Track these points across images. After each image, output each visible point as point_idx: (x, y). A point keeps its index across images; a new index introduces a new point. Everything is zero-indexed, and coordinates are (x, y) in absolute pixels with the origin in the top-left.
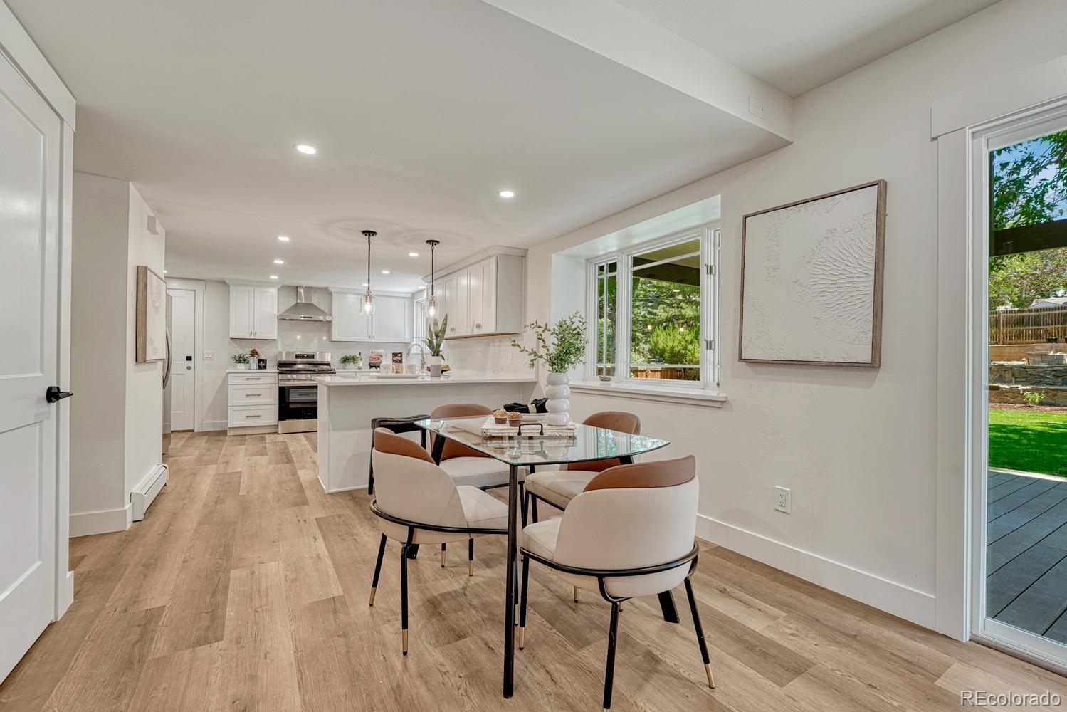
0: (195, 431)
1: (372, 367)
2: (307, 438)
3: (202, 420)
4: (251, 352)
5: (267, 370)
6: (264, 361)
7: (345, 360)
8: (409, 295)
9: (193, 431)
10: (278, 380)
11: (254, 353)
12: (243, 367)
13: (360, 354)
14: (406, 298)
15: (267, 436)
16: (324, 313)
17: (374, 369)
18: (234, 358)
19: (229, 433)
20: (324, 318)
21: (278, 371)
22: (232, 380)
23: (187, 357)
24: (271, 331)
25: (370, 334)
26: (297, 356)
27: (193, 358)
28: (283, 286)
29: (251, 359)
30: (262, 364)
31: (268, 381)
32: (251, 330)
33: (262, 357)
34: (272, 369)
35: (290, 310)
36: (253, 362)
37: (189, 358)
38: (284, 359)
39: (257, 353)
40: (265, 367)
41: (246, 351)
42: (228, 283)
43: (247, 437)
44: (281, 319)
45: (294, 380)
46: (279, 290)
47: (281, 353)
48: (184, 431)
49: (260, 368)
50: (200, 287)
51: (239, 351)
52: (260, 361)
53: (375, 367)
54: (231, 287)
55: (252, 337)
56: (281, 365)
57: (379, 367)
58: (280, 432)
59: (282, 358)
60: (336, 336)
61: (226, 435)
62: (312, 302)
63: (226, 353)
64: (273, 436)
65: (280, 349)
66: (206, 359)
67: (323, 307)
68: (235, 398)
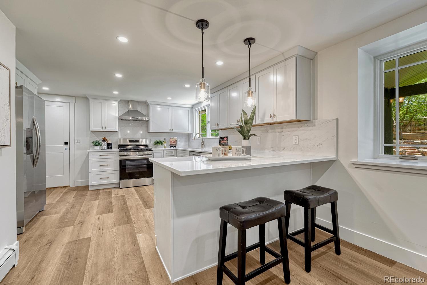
0: (71, 186)
1: (172, 146)
2: (137, 191)
3: (75, 180)
4: (103, 139)
5: (113, 150)
6: (111, 144)
7: (157, 143)
8: (191, 106)
9: (69, 186)
10: (119, 156)
11: (104, 140)
12: (99, 148)
13: (165, 139)
14: (189, 108)
15: (113, 190)
16: (144, 116)
17: (172, 148)
18: (93, 142)
19: (90, 189)
20: (145, 119)
21: (118, 150)
22: (91, 156)
23: (65, 143)
24: (115, 127)
25: (170, 128)
26: (130, 141)
27: (68, 143)
28: (121, 101)
29: (103, 143)
30: (109, 146)
31: (113, 156)
32: (103, 125)
33: (110, 142)
34: (115, 149)
35: (125, 114)
36: (104, 145)
37: (66, 143)
38: (122, 143)
39: (106, 140)
40: (111, 148)
41: (100, 139)
42: (88, 97)
43: (101, 191)
44: (120, 119)
45: (128, 155)
46: (119, 103)
47: (120, 139)
48: (64, 187)
49: (108, 148)
50: (72, 101)
51: (96, 138)
52: (108, 144)
53: (173, 146)
54: (90, 100)
55: (103, 130)
56: (120, 146)
57: (175, 146)
58: (120, 187)
59: (121, 142)
60: (151, 130)
61: (88, 190)
62: (138, 110)
63: (87, 140)
64: (116, 190)
65: (120, 137)
66: (77, 144)
67: (144, 112)
68: (93, 167)
